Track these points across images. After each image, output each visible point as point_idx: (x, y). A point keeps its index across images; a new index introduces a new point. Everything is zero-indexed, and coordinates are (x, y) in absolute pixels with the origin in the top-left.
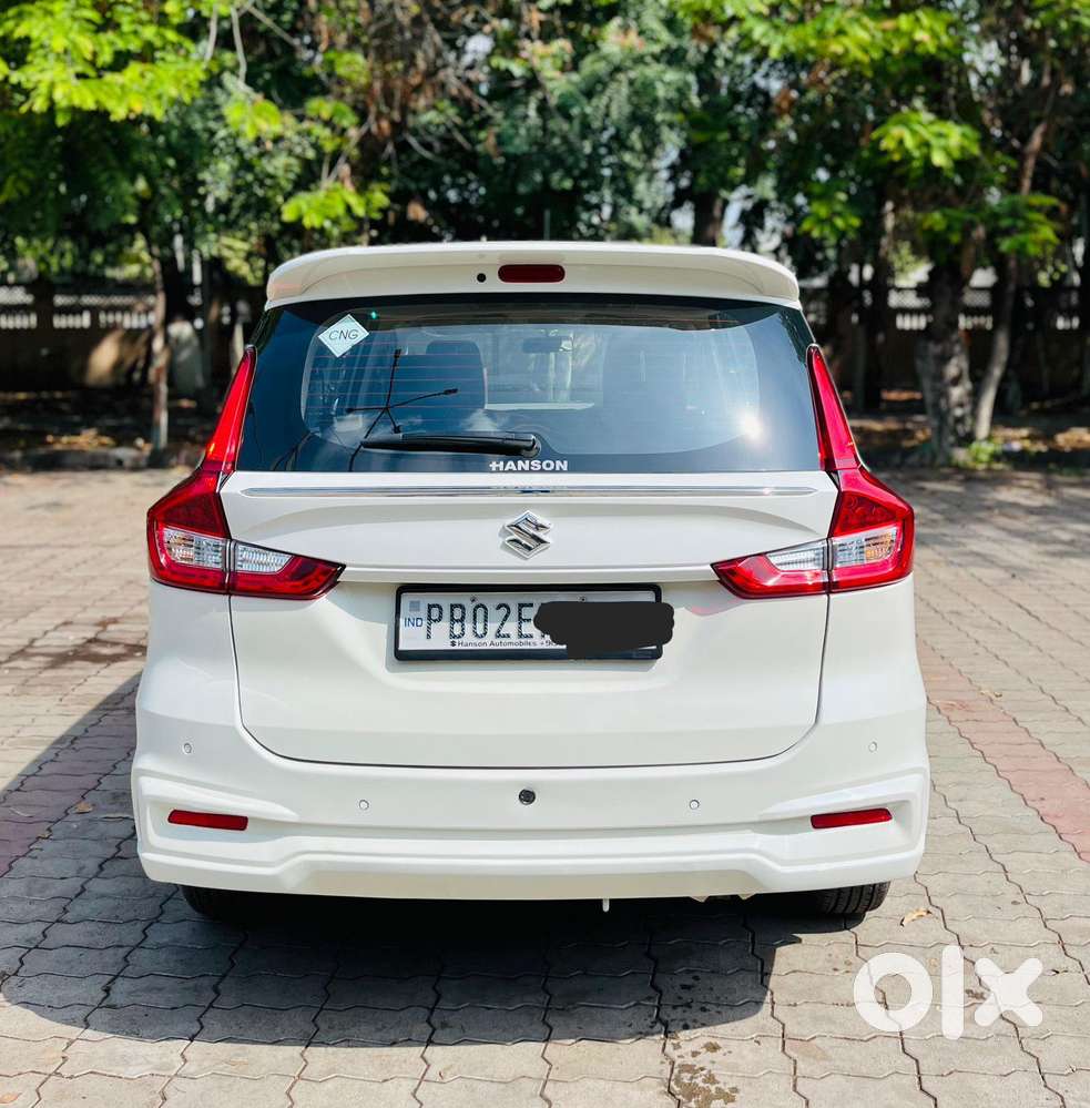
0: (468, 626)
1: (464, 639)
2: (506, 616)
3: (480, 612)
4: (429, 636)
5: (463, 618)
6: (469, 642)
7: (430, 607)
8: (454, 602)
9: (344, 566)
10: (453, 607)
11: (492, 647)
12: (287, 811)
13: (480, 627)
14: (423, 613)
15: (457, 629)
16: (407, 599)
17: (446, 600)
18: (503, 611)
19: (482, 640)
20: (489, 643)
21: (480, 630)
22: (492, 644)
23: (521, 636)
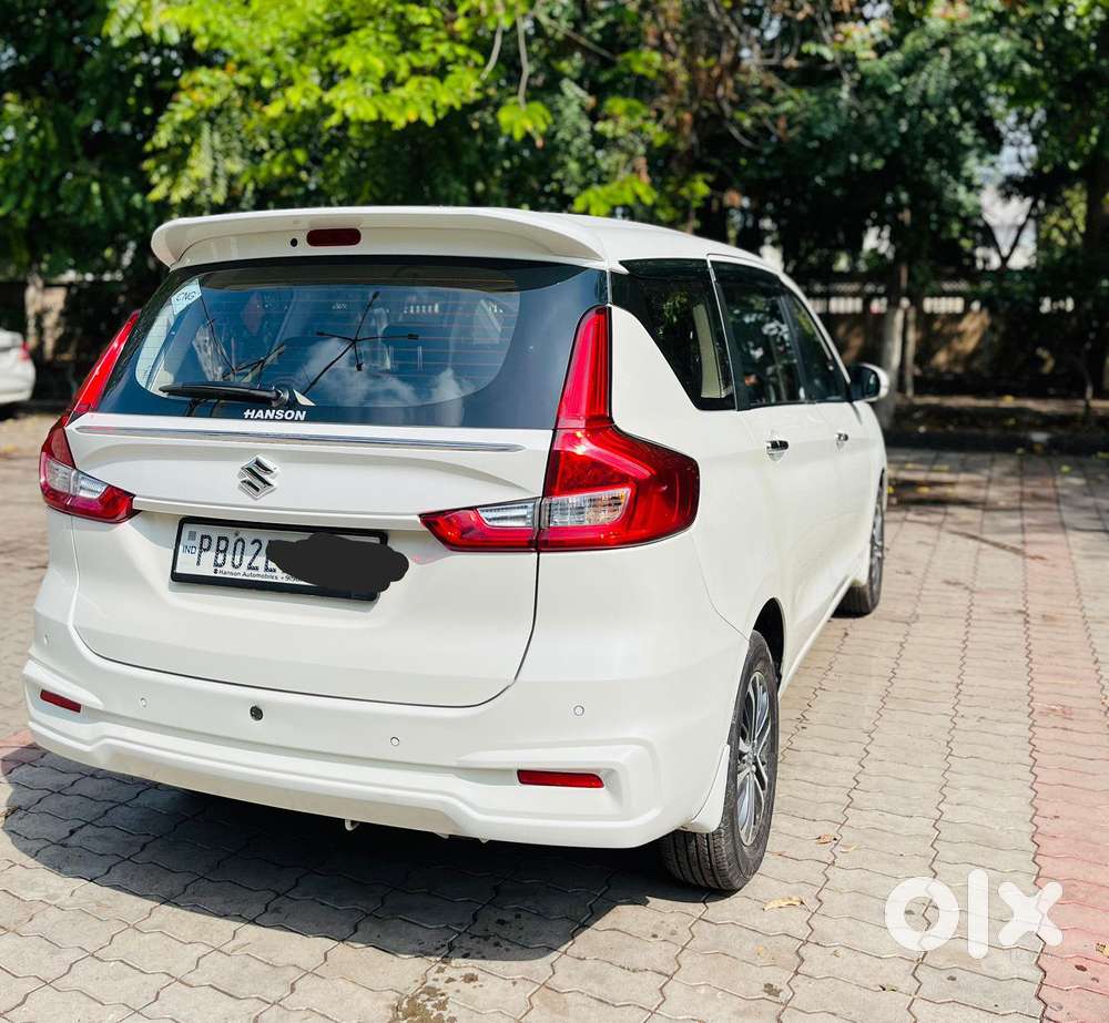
0: (229, 557)
1: (225, 568)
2: (258, 551)
3: (240, 545)
4: (198, 563)
5: (226, 549)
6: (227, 571)
7: (203, 537)
8: (222, 535)
9: (134, 496)
10: (220, 539)
11: (245, 578)
12: (98, 702)
13: (237, 558)
14: (197, 543)
15: (221, 556)
16: (187, 529)
17: (215, 532)
18: (257, 546)
19: (237, 571)
20: (242, 573)
21: (237, 563)
22: (244, 574)
23: (266, 569)
